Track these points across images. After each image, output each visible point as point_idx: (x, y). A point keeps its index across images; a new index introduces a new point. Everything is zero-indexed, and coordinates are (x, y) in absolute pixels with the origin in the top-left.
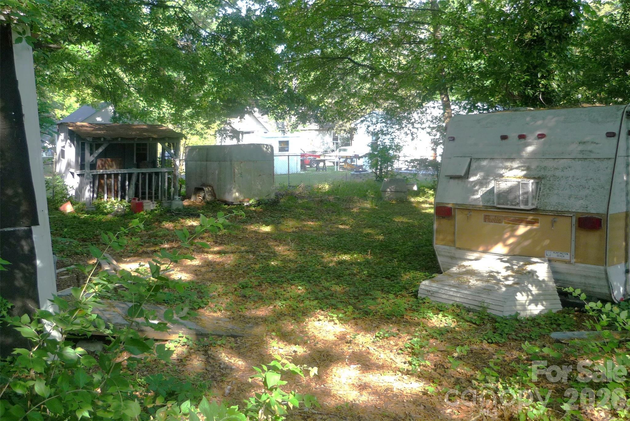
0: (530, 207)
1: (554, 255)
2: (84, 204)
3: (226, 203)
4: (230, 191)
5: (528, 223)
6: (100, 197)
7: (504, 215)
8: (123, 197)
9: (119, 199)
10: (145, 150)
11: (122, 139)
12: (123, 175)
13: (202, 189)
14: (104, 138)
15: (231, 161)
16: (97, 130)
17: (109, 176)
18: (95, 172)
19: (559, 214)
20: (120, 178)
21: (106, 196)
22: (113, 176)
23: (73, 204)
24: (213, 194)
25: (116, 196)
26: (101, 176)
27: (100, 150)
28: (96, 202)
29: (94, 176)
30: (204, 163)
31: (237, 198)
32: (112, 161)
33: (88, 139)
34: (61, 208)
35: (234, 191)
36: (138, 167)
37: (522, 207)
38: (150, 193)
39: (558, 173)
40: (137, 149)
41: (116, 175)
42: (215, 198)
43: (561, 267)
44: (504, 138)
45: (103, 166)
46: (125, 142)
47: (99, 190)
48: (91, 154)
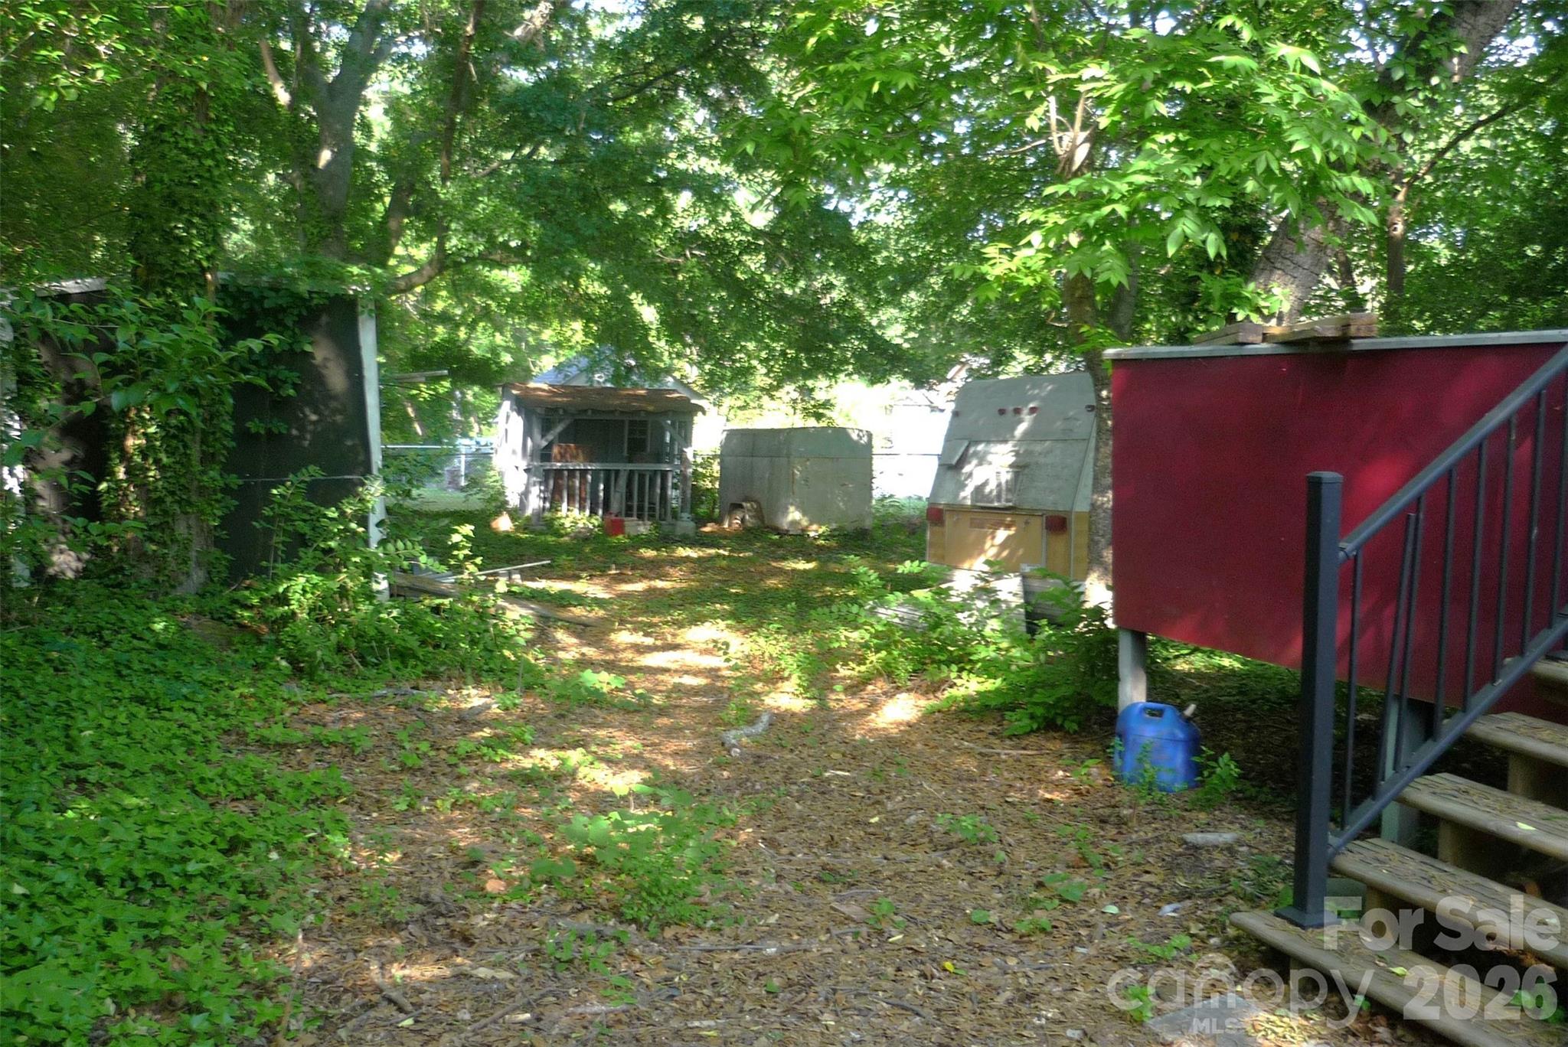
0: (1003, 504)
1: (1027, 569)
2: (528, 519)
3: (777, 530)
4: (786, 511)
5: (1008, 527)
6: (554, 508)
7: (988, 517)
8: (593, 512)
9: (587, 512)
10: (644, 432)
11: (594, 411)
12: (595, 473)
13: (740, 506)
14: (565, 411)
15: (788, 456)
16: (559, 395)
17: (572, 472)
18: (548, 466)
19: (1032, 513)
20: (589, 477)
21: (565, 505)
22: (578, 474)
23: (513, 519)
24: (759, 514)
25: (582, 508)
26: (559, 472)
27: (559, 428)
28: (547, 514)
29: (547, 473)
30: (748, 460)
31: (794, 523)
32: (577, 448)
33: (539, 410)
34: (494, 524)
35: (792, 509)
36: (630, 461)
37: (996, 504)
38: (641, 508)
39: (1042, 460)
40: (631, 432)
41: (584, 472)
42: (763, 521)
43: (1036, 584)
44: (1002, 412)
45: (562, 457)
46: (598, 417)
47: (553, 498)
48: (543, 436)
